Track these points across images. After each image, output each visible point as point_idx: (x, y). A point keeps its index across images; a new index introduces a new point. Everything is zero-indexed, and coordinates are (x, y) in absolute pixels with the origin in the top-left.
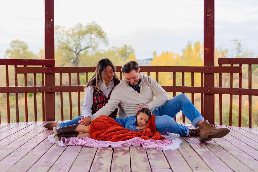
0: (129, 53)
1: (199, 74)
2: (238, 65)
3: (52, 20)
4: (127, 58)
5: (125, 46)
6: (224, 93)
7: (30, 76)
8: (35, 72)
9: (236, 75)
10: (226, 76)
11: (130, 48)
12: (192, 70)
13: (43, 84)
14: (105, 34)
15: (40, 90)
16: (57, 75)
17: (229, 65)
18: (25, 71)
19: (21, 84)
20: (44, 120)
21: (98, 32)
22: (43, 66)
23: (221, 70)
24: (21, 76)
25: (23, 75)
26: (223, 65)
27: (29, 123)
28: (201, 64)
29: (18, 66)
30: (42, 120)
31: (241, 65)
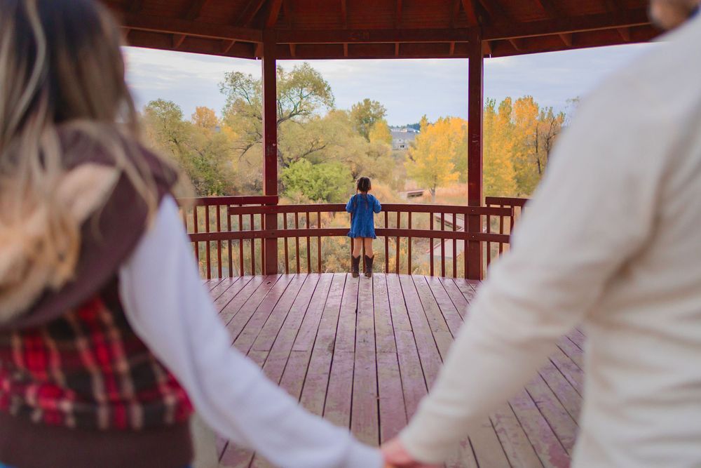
0: (374, 117)
1: (462, 216)
2: (509, 207)
3: (274, 145)
4: (370, 125)
5: (366, 101)
6: (492, 241)
7: (246, 218)
8: (252, 212)
9: (507, 220)
10: (495, 219)
11: (377, 105)
12: (454, 210)
13: (263, 227)
14: (329, 89)
15: (258, 235)
16: (280, 216)
17: (499, 206)
18: (240, 212)
19: (235, 229)
20: (263, 274)
21: (314, 85)
22: (263, 205)
23: (489, 212)
24: (235, 218)
25: (237, 217)
26: (492, 206)
27: (245, 278)
28: (464, 203)
29: (231, 206)
30: (261, 273)
31: (512, 207)
